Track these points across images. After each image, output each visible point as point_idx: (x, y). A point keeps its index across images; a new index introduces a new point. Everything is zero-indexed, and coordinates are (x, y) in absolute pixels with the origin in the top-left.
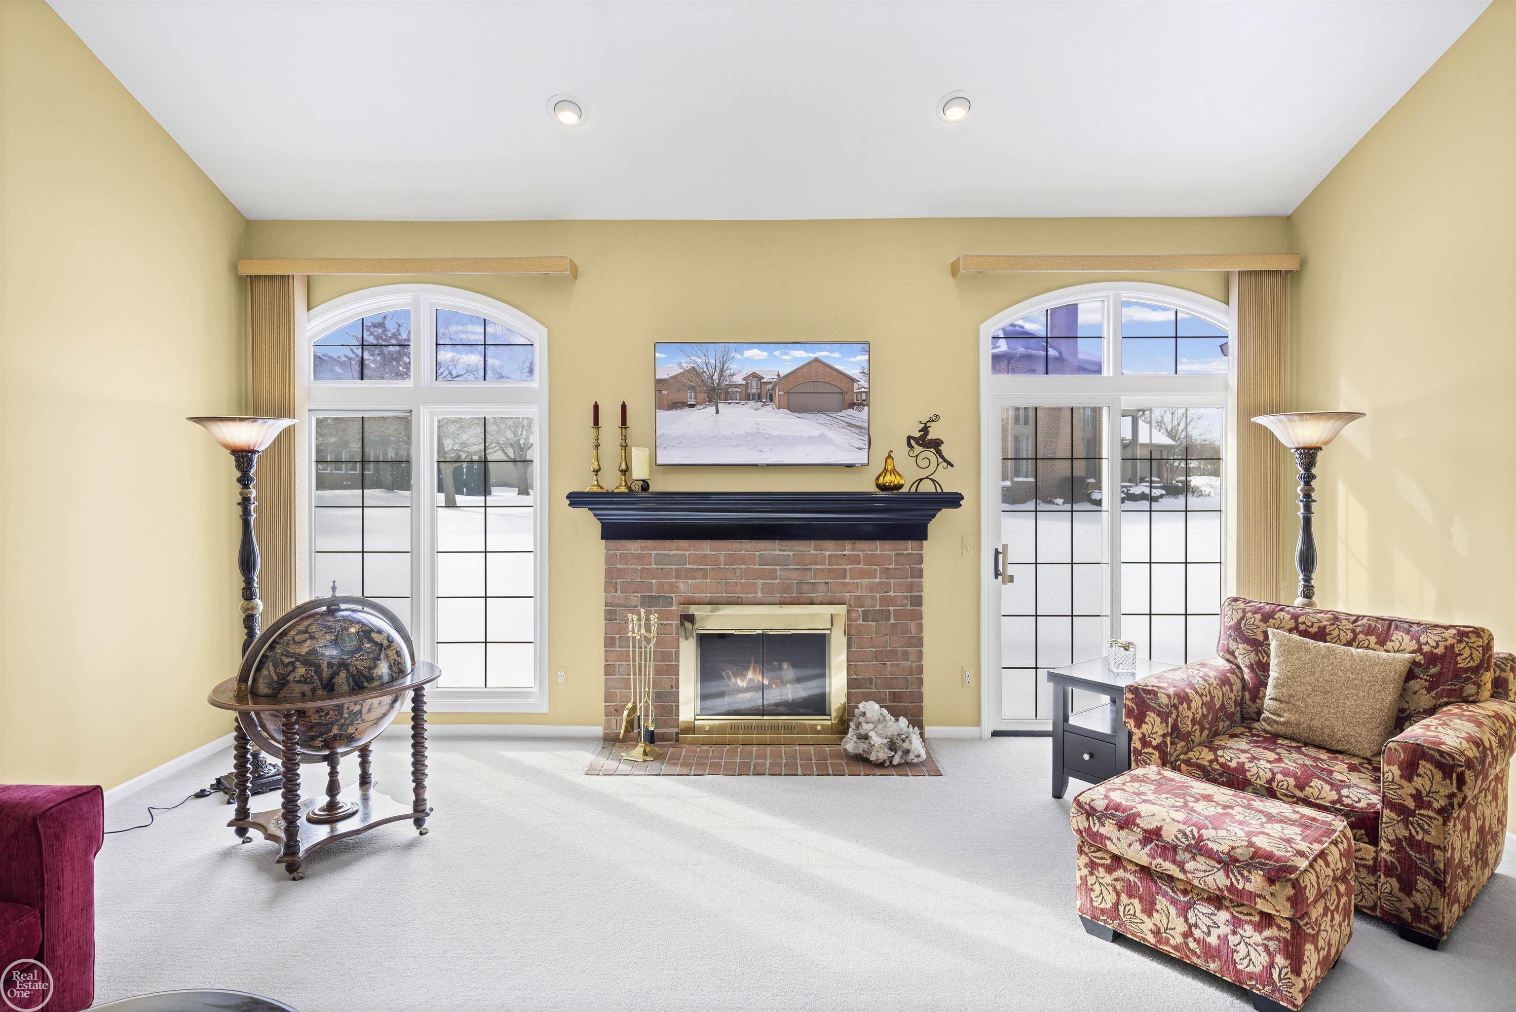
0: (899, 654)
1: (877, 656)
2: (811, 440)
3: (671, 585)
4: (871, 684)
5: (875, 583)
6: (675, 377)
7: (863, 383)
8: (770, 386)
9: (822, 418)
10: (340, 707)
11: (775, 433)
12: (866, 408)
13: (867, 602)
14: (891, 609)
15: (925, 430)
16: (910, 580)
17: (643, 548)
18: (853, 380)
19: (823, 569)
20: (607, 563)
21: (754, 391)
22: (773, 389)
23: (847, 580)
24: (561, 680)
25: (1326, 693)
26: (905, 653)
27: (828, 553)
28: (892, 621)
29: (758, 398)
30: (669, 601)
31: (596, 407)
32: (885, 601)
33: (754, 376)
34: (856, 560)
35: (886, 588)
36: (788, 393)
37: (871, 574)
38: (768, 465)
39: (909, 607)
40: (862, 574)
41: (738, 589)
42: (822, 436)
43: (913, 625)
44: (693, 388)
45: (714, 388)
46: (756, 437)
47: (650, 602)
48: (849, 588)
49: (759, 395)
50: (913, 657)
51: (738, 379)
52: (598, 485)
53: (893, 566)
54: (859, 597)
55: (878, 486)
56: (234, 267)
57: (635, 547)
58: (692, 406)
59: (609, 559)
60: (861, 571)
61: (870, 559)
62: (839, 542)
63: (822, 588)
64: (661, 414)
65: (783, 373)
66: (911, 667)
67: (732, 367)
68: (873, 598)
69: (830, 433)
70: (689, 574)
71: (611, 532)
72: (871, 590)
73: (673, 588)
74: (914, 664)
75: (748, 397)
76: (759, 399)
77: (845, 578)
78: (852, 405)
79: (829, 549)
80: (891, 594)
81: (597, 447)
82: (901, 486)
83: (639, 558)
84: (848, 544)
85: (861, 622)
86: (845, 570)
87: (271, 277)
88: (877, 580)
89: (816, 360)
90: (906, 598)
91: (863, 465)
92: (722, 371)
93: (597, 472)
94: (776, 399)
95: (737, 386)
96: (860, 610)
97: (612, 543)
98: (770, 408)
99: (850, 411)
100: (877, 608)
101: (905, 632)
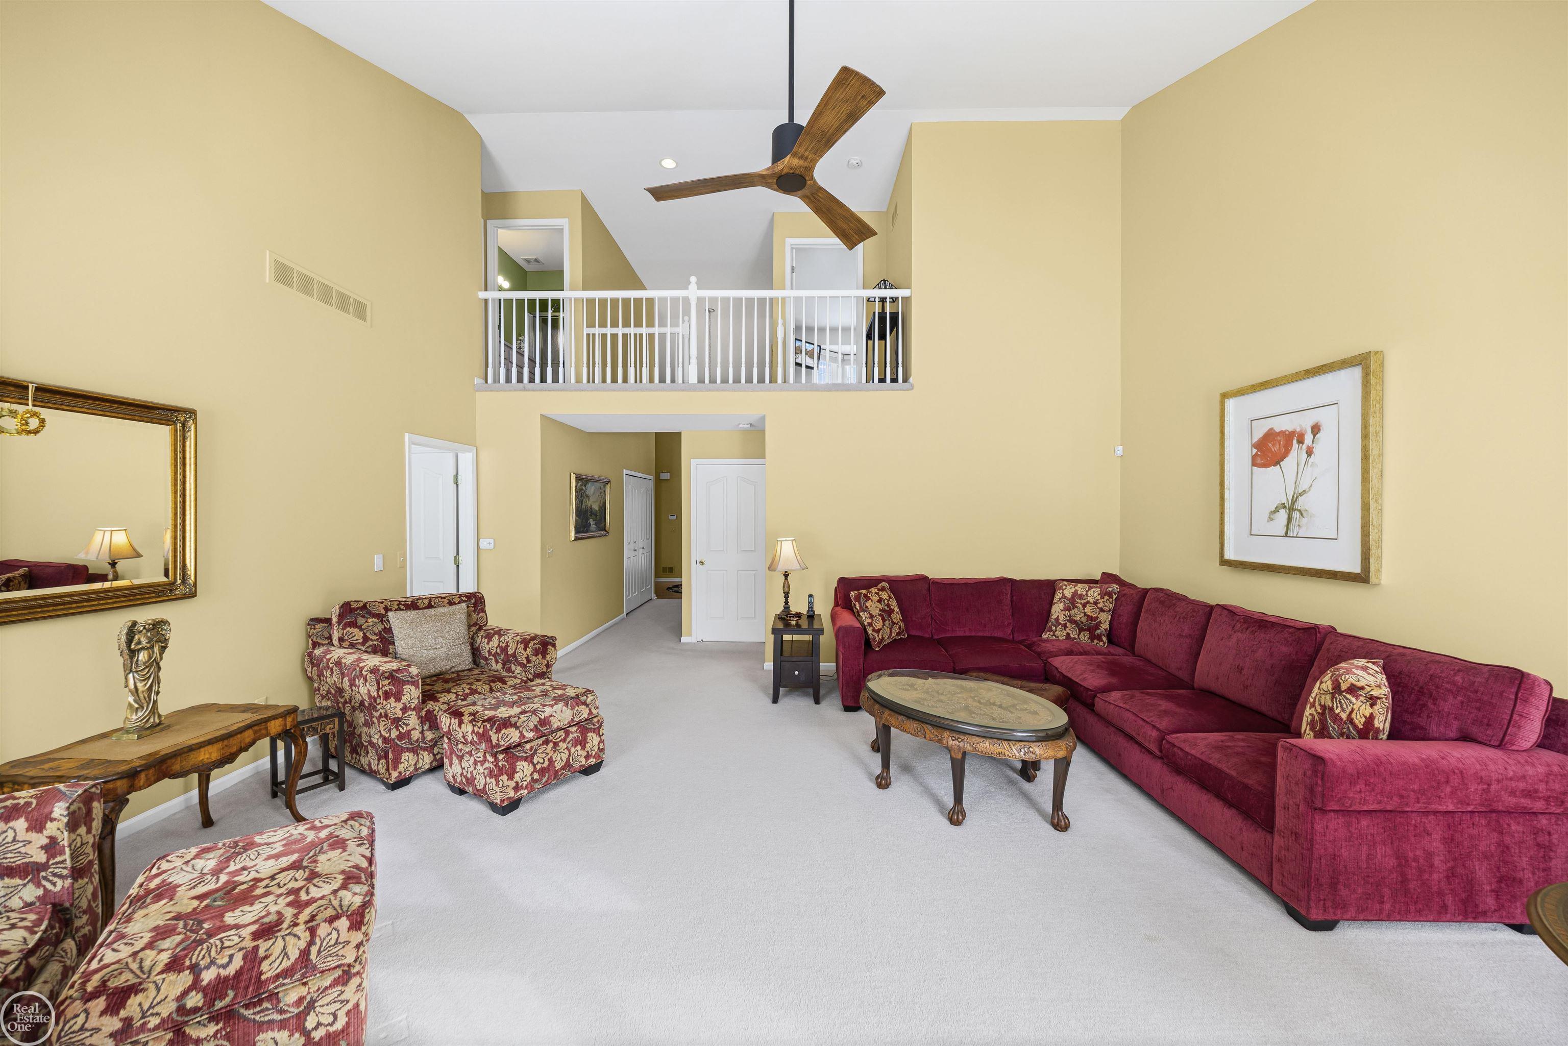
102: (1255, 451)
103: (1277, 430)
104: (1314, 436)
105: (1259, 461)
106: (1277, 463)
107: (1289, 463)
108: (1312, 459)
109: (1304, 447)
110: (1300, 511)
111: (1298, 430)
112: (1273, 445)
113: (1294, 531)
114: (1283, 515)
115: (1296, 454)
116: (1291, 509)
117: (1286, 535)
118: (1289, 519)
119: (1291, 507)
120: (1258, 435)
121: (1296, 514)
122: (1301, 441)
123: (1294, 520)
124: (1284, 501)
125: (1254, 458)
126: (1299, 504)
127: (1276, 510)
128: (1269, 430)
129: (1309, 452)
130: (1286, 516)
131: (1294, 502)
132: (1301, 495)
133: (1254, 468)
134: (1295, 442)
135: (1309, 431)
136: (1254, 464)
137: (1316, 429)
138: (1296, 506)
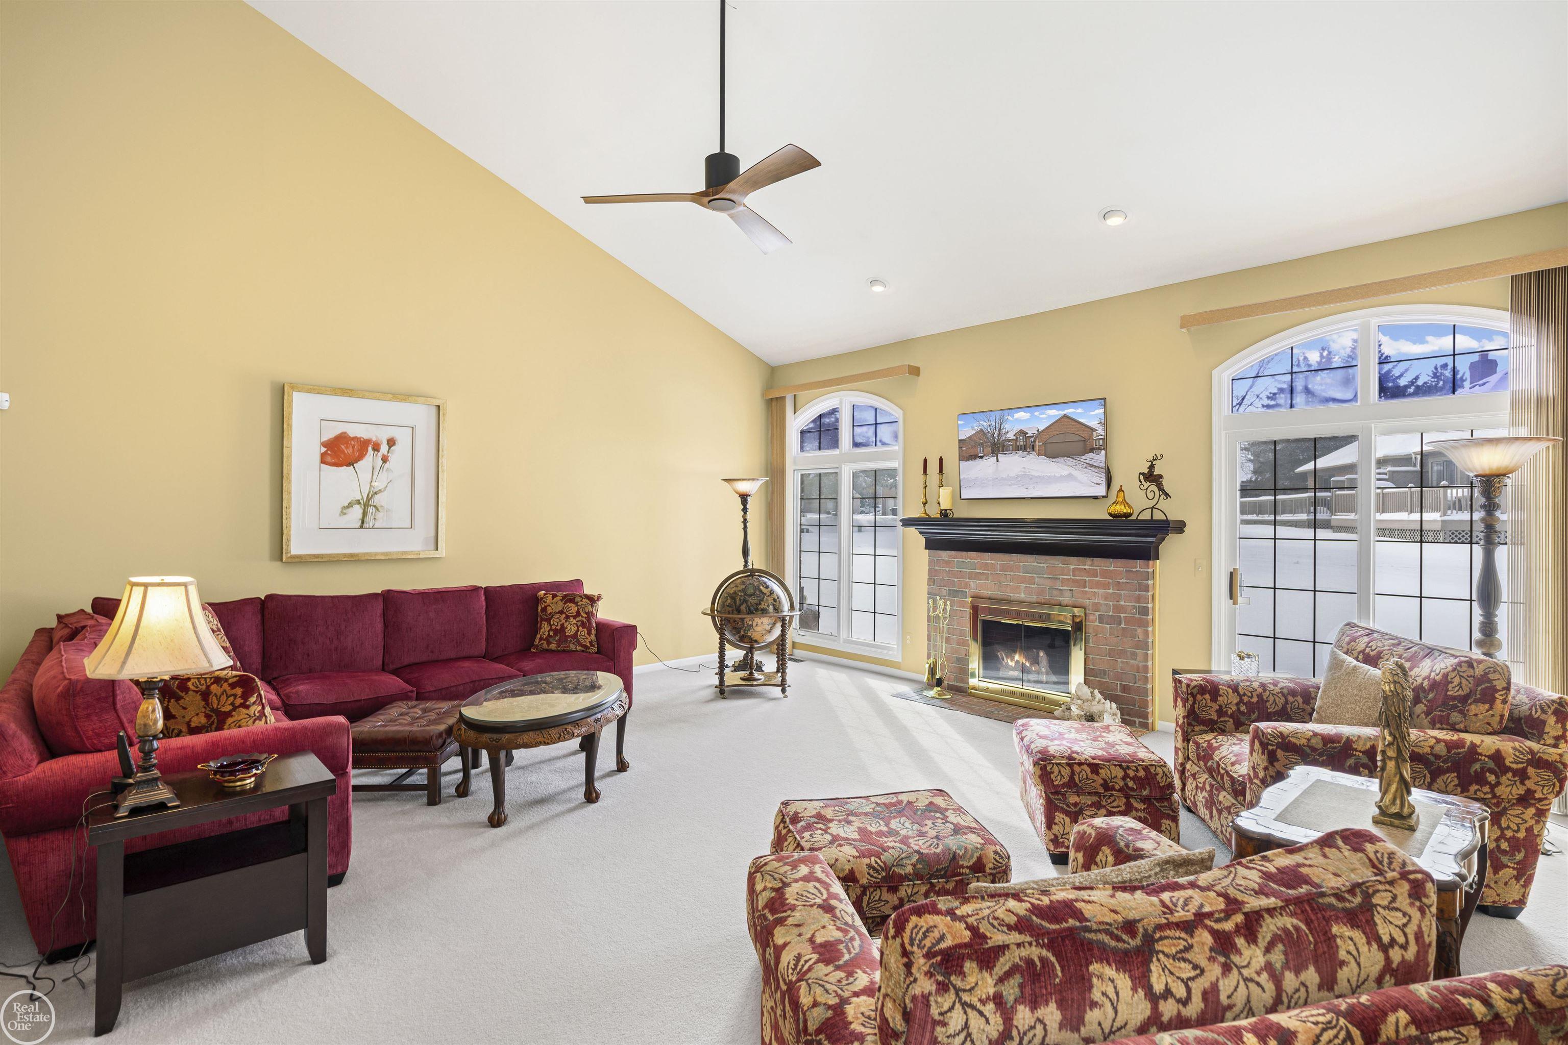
0: (1129, 654)
1: (1110, 653)
2: (1062, 479)
3: (966, 583)
4: (1105, 674)
5: (1108, 593)
6: (970, 438)
7: (1101, 431)
8: (1032, 439)
9: (1069, 461)
10: (742, 619)
11: (1036, 474)
12: (1103, 452)
13: (1103, 608)
14: (1122, 615)
15: (1152, 467)
16: (1137, 593)
17: (950, 556)
18: (1093, 430)
19: (1068, 579)
20: (929, 565)
21: (1021, 443)
22: (1035, 441)
23: (1087, 589)
24: (908, 642)
25: (1338, 705)
26: (1133, 654)
27: (1072, 567)
28: (1123, 626)
29: (1024, 448)
30: (964, 595)
31: (925, 461)
32: (1118, 609)
33: (1022, 432)
34: (1094, 574)
35: (1118, 598)
36: (1045, 444)
37: (1106, 586)
38: (1032, 498)
39: (1137, 616)
40: (1099, 585)
41: (1008, 590)
42: (1070, 475)
43: (1140, 631)
44: (982, 444)
45: (995, 444)
46: (1025, 478)
47: (953, 593)
48: (1088, 596)
49: (1025, 446)
50: (1140, 657)
51: (1011, 436)
52: (925, 513)
53: (1124, 580)
54: (1097, 604)
55: (1110, 514)
56: (763, 395)
57: (945, 555)
58: (982, 457)
59: (931, 563)
60: (1098, 583)
61: (1105, 574)
62: (1081, 558)
63: (1068, 594)
64: (963, 464)
65: (1041, 428)
66: (1138, 667)
67: (1007, 426)
68: (1107, 605)
69: (1076, 473)
70: (977, 576)
71: (932, 545)
72: (1106, 599)
73: (967, 585)
74: (1141, 664)
75: (1018, 448)
76: (1025, 450)
77: (1085, 587)
78: (1092, 450)
79: (1074, 563)
80: (1122, 603)
81: (925, 487)
82: (1131, 515)
83: (948, 563)
84: (1088, 560)
85: (1097, 624)
86: (1085, 581)
87: (777, 398)
88: (1111, 591)
89: (1065, 416)
90: (1135, 607)
91: (1103, 497)
92: (1000, 430)
93: (925, 504)
94: (1037, 448)
95: (1010, 441)
96: (1097, 614)
97: (932, 551)
98: (1033, 455)
99: (1091, 455)
100: (1111, 614)
101: (1134, 636)
102: (323, 450)
103: (352, 435)
104: (390, 448)
105: (329, 459)
106: (350, 464)
107: (364, 465)
108: (387, 466)
109: (380, 454)
110: (375, 506)
111: (374, 439)
112: (347, 448)
113: (369, 522)
114: (357, 511)
115: (370, 459)
116: (366, 505)
117: (361, 527)
118: (365, 514)
119: (366, 504)
120: (329, 435)
121: (371, 510)
122: (376, 448)
123: (369, 514)
124: (359, 498)
125: (323, 455)
126: (377, 500)
127: (350, 505)
128: (342, 433)
129: (385, 460)
130: (361, 511)
131: (369, 499)
132: (376, 493)
133: (322, 465)
134: (370, 449)
135: (385, 442)
136: (323, 461)
137: (391, 442)
138: (371, 502)
